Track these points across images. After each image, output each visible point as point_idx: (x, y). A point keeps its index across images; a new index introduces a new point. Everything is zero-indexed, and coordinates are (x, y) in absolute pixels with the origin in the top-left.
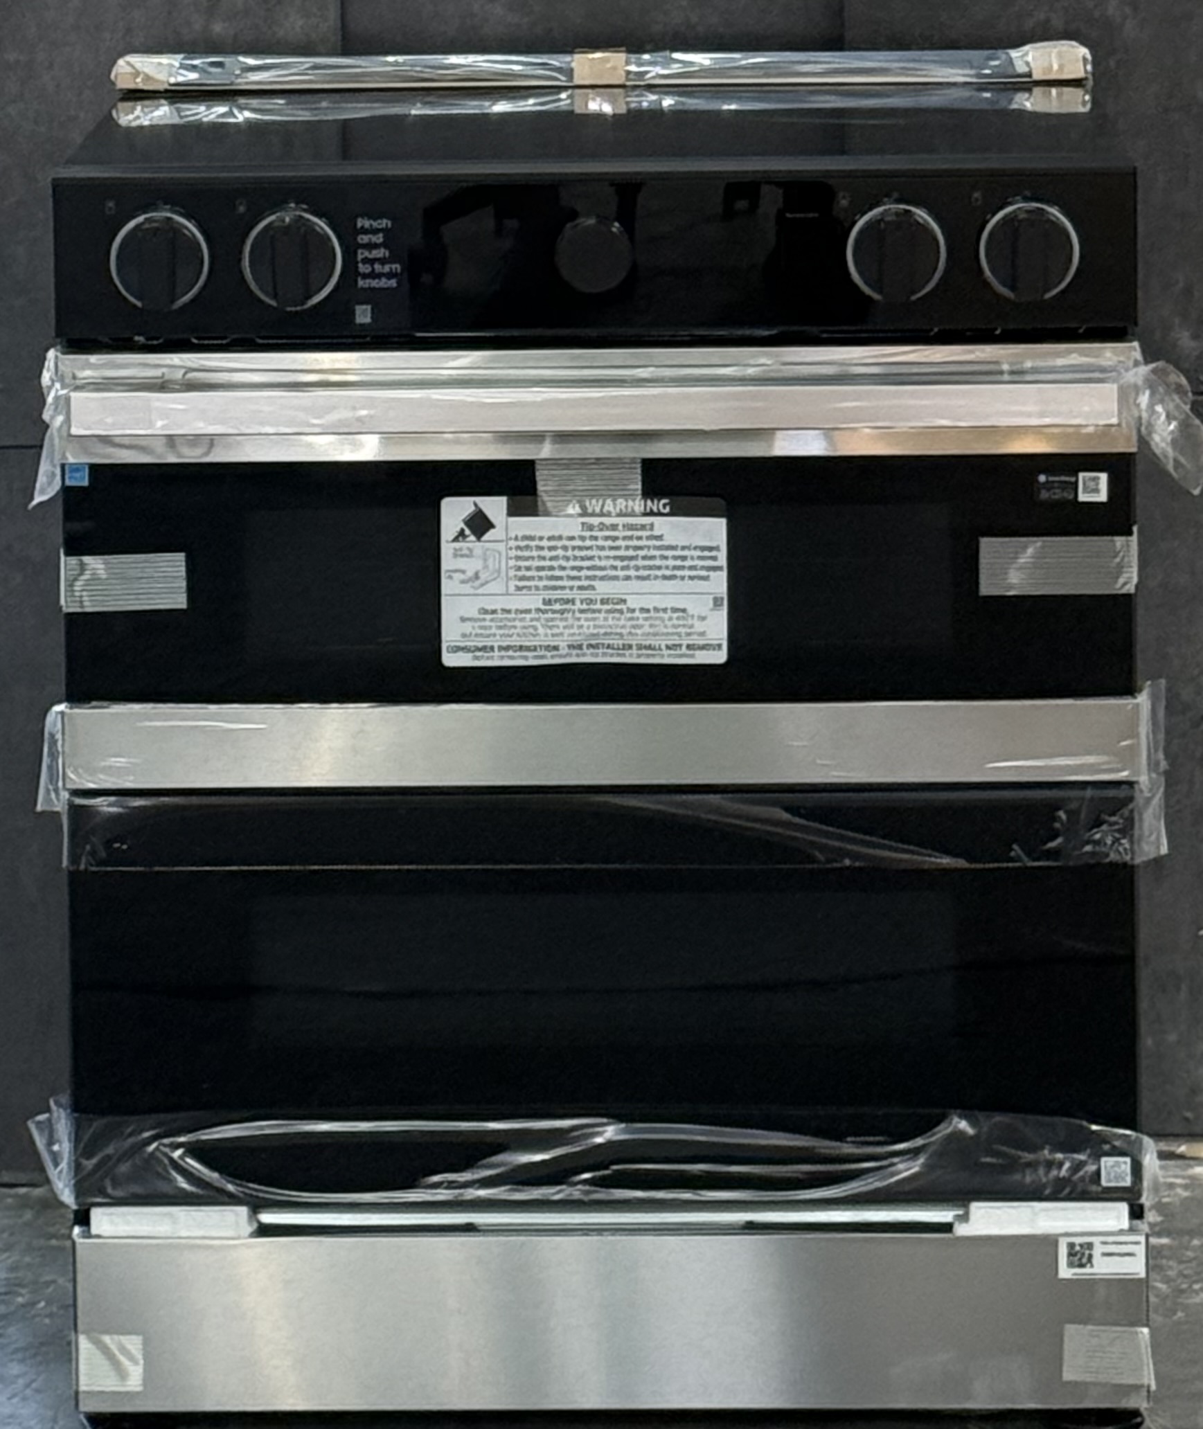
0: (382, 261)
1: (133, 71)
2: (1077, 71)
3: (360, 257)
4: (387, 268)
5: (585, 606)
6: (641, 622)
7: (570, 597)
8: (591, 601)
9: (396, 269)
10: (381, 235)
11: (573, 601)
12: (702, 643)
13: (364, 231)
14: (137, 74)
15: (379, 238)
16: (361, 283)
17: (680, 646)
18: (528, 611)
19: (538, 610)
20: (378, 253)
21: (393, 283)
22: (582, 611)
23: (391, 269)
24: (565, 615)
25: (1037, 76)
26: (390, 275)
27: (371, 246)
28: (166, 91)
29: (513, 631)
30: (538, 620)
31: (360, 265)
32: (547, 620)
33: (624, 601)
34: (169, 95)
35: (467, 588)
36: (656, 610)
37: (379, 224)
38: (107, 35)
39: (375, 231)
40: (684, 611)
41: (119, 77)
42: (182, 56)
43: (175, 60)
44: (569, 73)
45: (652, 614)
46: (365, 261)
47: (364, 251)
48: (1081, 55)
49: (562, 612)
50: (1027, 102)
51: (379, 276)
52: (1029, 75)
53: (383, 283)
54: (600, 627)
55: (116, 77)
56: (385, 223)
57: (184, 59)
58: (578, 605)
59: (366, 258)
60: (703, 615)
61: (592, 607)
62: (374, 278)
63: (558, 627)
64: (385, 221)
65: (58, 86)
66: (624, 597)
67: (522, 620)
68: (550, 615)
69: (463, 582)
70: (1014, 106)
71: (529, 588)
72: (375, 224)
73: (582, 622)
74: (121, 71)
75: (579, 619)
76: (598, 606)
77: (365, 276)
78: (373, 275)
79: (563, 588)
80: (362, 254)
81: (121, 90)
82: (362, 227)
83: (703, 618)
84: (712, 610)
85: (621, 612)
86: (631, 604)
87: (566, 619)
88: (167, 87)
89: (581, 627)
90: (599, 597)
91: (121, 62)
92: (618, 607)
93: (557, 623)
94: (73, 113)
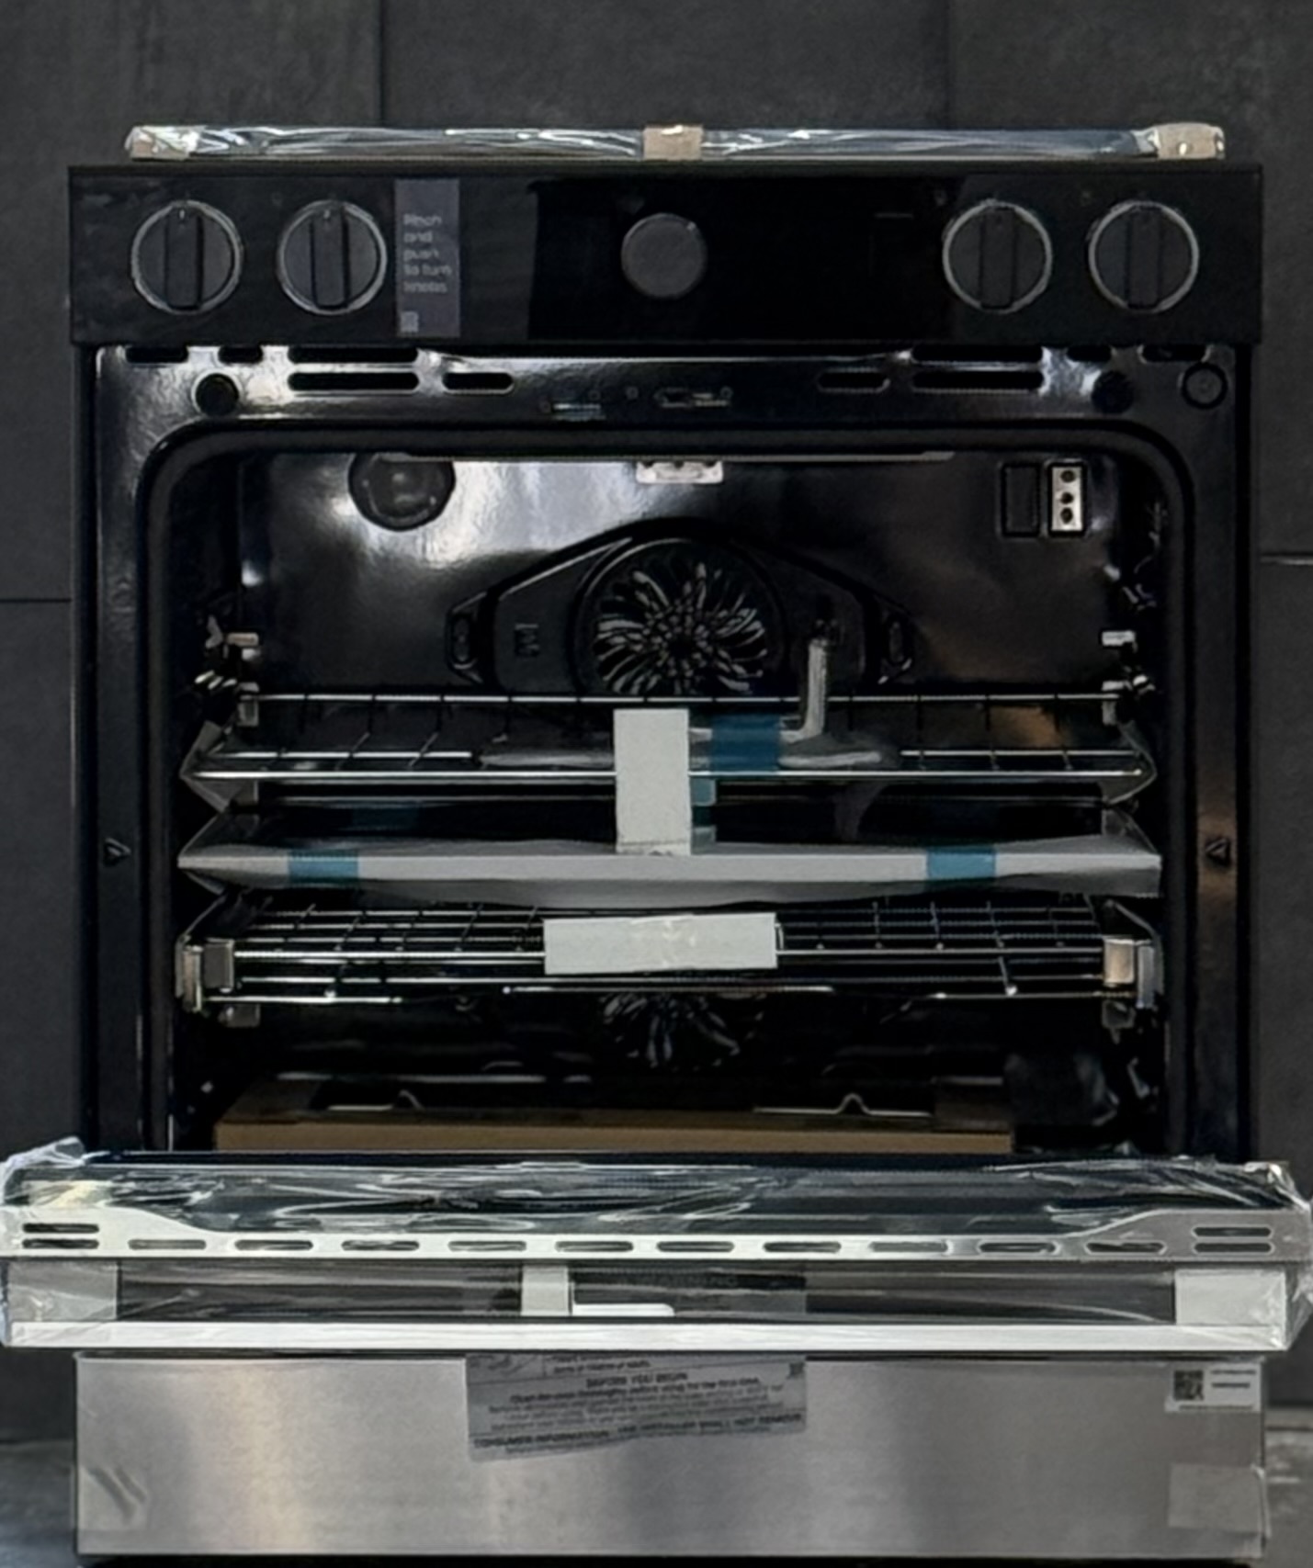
0: (431, 263)
2: (1208, 151)
3: (406, 258)
4: (436, 271)
5: (637, 1385)
6: (705, 1399)
7: (621, 1375)
8: (646, 1379)
9: (446, 271)
10: (430, 233)
11: (623, 1381)
12: (776, 1415)
13: (412, 229)
15: (428, 237)
16: (406, 287)
17: (752, 1420)
18: (570, 1396)
19: (582, 1394)
20: (426, 254)
21: (440, 288)
22: (634, 1391)
23: (440, 271)
24: (616, 1396)
25: (1162, 156)
26: (439, 279)
27: (418, 246)
29: (552, 1419)
30: (581, 1404)
31: (406, 267)
32: (594, 1404)
33: (684, 1376)
35: (496, 1375)
36: (723, 1383)
37: (428, 221)
39: (423, 229)
40: (756, 1381)
41: (135, 146)
45: (717, 1388)
46: (413, 262)
47: (411, 251)
48: (1212, 135)
49: (611, 1393)
51: (427, 279)
52: (1154, 155)
53: (431, 287)
54: (657, 1407)
58: (629, 1386)
59: (413, 259)
60: (777, 1384)
61: (646, 1385)
62: (421, 282)
63: (607, 1410)
64: (434, 218)
66: (683, 1371)
67: (563, 1405)
68: (596, 1399)
69: (492, 1368)
71: (571, 1369)
72: (424, 221)
73: (636, 1403)
75: (631, 1400)
76: (654, 1383)
77: (412, 279)
78: (421, 278)
79: (611, 1366)
80: (409, 254)
82: (410, 225)
83: (778, 1388)
84: (788, 1378)
85: (681, 1388)
86: (692, 1380)
87: (615, 1401)
89: (634, 1409)
90: (656, 1373)
92: (678, 1383)
93: (605, 1406)
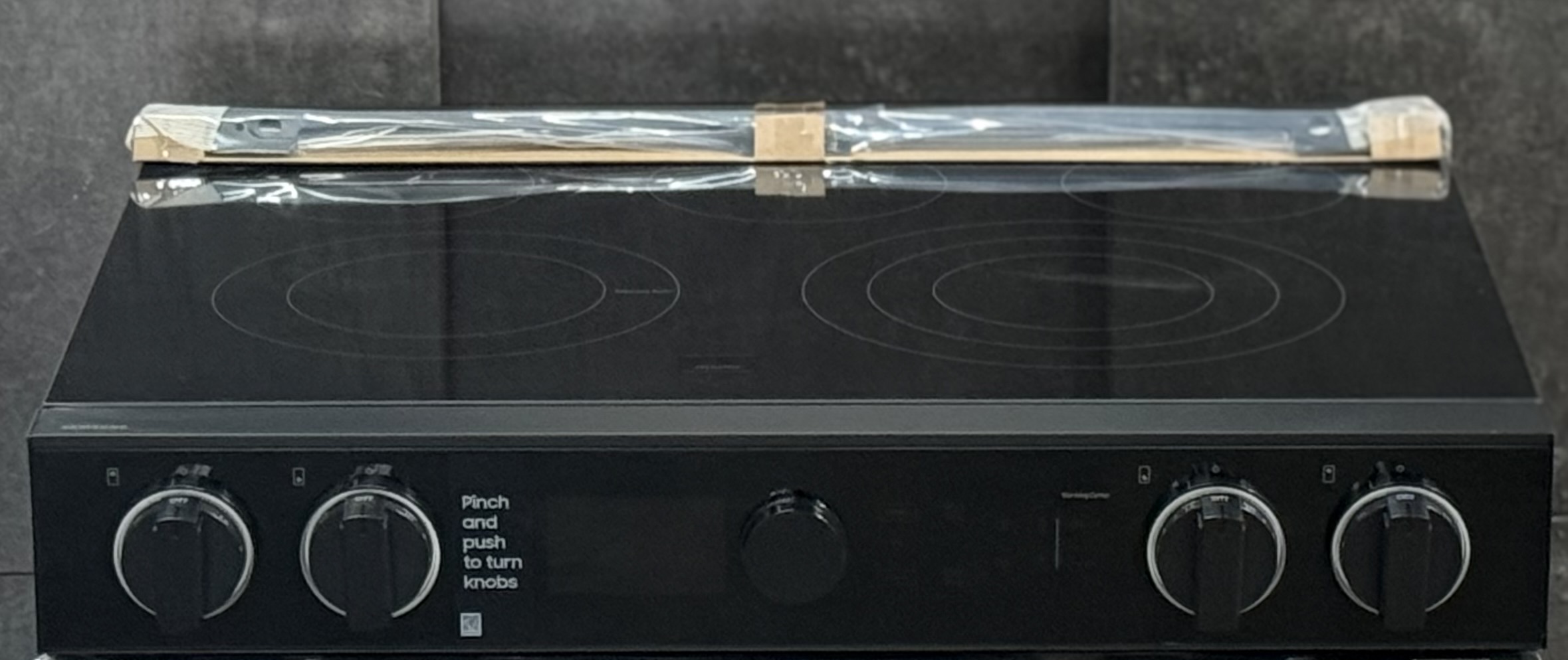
0: (497, 553)
1: (155, 134)
2: (1433, 146)
3: (466, 547)
4: (504, 563)
9: (517, 563)
10: (495, 519)
13: (471, 512)
14: (161, 139)
15: (492, 523)
16: (467, 583)
20: (488, 543)
21: (512, 583)
23: (510, 564)
25: (1378, 154)
26: (506, 573)
27: (481, 533)
28: (202, 165)
31: (467, 559)
34: (205, 170)
37: (493, 503)
38: (123, 35)
39: (484, 513)
41: (136, 143)
42: (222, 109)
43: (214, 115)
44: (746, 141)
46: (474, 553)
47: (471, 540)
48: (1436, 125)
50: (1360, 186)
51: (495, 573)
52: (1367, 152)
53: (498, 582)
55: (132, 143)
56: (502, 501)
57: (224, 116)
59: (475, 549)
62: (485, 576)
64: (501, 499)
65: (59, 100)
70: (1345, 190)
72: (487, 504)
74: (139, 134)
77: (473, 573)
78: (484, 572)
80: (468, 544)
81: (138, 162)
82: (470, 507)
88: (201, 158)
91: (137, 120)
94: (80, 137)
